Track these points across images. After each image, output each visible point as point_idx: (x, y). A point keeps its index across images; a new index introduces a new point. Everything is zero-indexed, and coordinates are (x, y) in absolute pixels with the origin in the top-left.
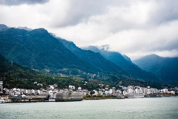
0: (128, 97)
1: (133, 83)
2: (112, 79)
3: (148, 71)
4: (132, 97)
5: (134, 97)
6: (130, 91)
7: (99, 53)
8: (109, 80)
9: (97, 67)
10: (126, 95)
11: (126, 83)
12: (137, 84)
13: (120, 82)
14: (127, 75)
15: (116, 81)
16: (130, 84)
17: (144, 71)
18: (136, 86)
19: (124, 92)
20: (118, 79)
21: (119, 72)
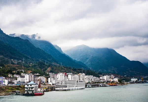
0: (56, 89)
1: (64, 69)
2: (38, 65)
3: (78, 61)
4: (64, 88)
5: (67, 88)
6: (60, 78)
7: (28, 41)
8: (35, 66)
9: (25, 55)
10: (53, 84)
11: (55, 70)
12: (69, 72)
13: (48, 69)
14: (58, 63)
15: (44, 67)
16: (60, 71)
17: (75, 60)
18: (68, 73)
19: (49, 79)
20: (46, 65)
21: (49, 60)
